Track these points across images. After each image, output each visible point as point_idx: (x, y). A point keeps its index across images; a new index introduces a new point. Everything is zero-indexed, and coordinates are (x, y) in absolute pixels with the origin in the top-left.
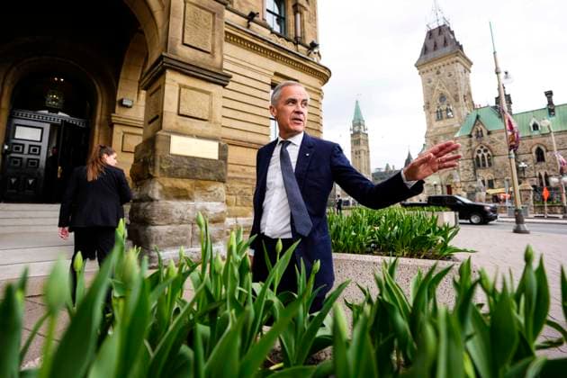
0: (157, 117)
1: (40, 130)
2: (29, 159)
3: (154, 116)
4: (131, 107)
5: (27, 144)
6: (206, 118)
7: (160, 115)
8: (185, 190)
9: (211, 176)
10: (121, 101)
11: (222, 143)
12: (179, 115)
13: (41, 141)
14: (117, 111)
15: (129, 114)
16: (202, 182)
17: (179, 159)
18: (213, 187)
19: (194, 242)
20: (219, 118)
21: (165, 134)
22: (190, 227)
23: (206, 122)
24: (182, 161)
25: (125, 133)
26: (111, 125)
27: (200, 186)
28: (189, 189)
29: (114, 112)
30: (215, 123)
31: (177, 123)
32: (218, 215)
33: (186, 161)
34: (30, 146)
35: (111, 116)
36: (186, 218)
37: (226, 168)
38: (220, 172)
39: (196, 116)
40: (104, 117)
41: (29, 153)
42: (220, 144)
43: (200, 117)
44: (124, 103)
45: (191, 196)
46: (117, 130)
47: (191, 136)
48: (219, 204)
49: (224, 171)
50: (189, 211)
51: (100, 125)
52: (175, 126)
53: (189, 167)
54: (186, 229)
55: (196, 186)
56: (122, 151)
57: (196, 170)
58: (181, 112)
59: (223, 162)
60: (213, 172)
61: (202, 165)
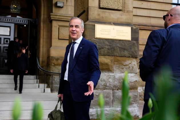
0: (84, 12)
1: (9, 28)
2: (4, 47)
3: (82, 11)
4: (62, 7)
5: (3, 37)
6: (120, 8)
7: (86, 10)
8: (107, 64)
9: (126, 53)
10: (56, 3)
11: (134, 27)
12: (100, 8)
13: (10, 35)
14: (53, 12)
15: (62, 12)
16: (119, 58)
17: (102, 41)
18: (128, 62)
19: (114, 103)
20: (130, 8)
21: (91, 23)
22: (111, 92)
23: (121, 12)
24: (104, 43)
25: (60, 26)
26: (51, 21)
27: (118, 61)
28: (110, 64)
29: (52, 12)
30: (128, 12)
31: (99, 15)
32: (133, 84)
33: (107, 43)
34: (5, 39)
35: (50, 15)
36: (108, 84)
37: (138, 47)
38: (133, 50)
39: (113, 7)
40: (46, 16)
41: (4, 43)
42: (132, 29)
43: (116, 8)
44: (58, 5)
45: (111, 69)
46: (55, 24)
47: (109, 23)
48: (133, 75)
49: (136, 49)
50: (111, 80)
51: (44, 22)
52: (97, 17)
53: (109, 47)
54: (108, 93)
55: (115, 61)
56: (59, 39)
57: (114, 49)
58: (101, 6)
59: (135, 42)
60: (127, 50)
61: (118, 45)
